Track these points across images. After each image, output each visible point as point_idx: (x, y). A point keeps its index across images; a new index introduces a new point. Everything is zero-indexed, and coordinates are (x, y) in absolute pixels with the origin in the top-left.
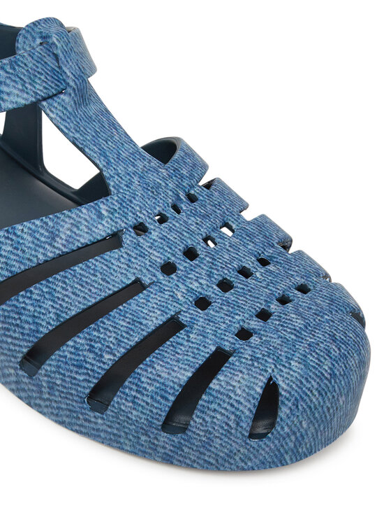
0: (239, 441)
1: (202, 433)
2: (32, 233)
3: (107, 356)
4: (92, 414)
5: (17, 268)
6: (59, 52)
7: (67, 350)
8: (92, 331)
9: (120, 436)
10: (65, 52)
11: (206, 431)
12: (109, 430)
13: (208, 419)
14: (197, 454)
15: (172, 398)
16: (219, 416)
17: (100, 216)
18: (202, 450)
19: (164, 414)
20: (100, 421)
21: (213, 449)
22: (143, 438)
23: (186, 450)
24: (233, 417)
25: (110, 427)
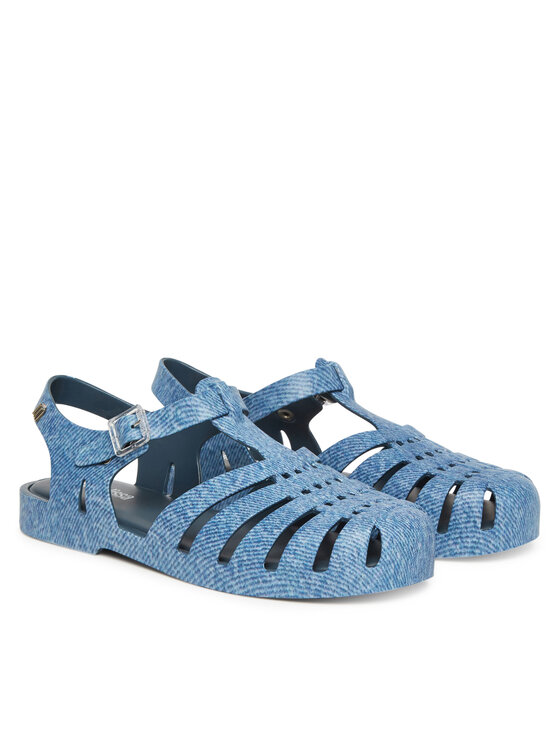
0: (361, 568)
1: (338, 566)
2: (220, 481)
3: (275, 531)
4: (267, 574)
5: (213, 501)
6: (222, 392)
7: (250, 535)
8: (265, 521)
9: (286, 586)
10: (225, 392)
11: (340, 563)
12: (279, 583)
13: (341, 554)
14: (336, 584)
15: (318, 545)
16: (347, 550)
17: (261, 468)
18: (338, 579)
19: (314, 556)
20: (273, 578)
21: (345, 577)
22: (302, 580)
23: (329, 582)
24: (355, 549)
25: (280, 580)
